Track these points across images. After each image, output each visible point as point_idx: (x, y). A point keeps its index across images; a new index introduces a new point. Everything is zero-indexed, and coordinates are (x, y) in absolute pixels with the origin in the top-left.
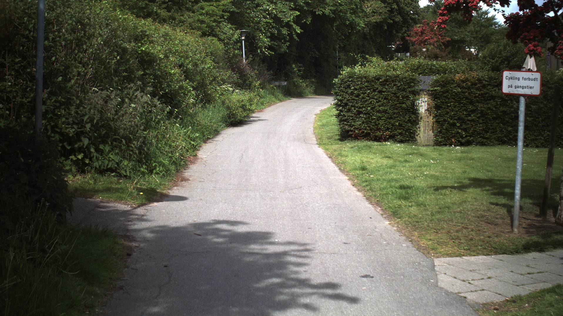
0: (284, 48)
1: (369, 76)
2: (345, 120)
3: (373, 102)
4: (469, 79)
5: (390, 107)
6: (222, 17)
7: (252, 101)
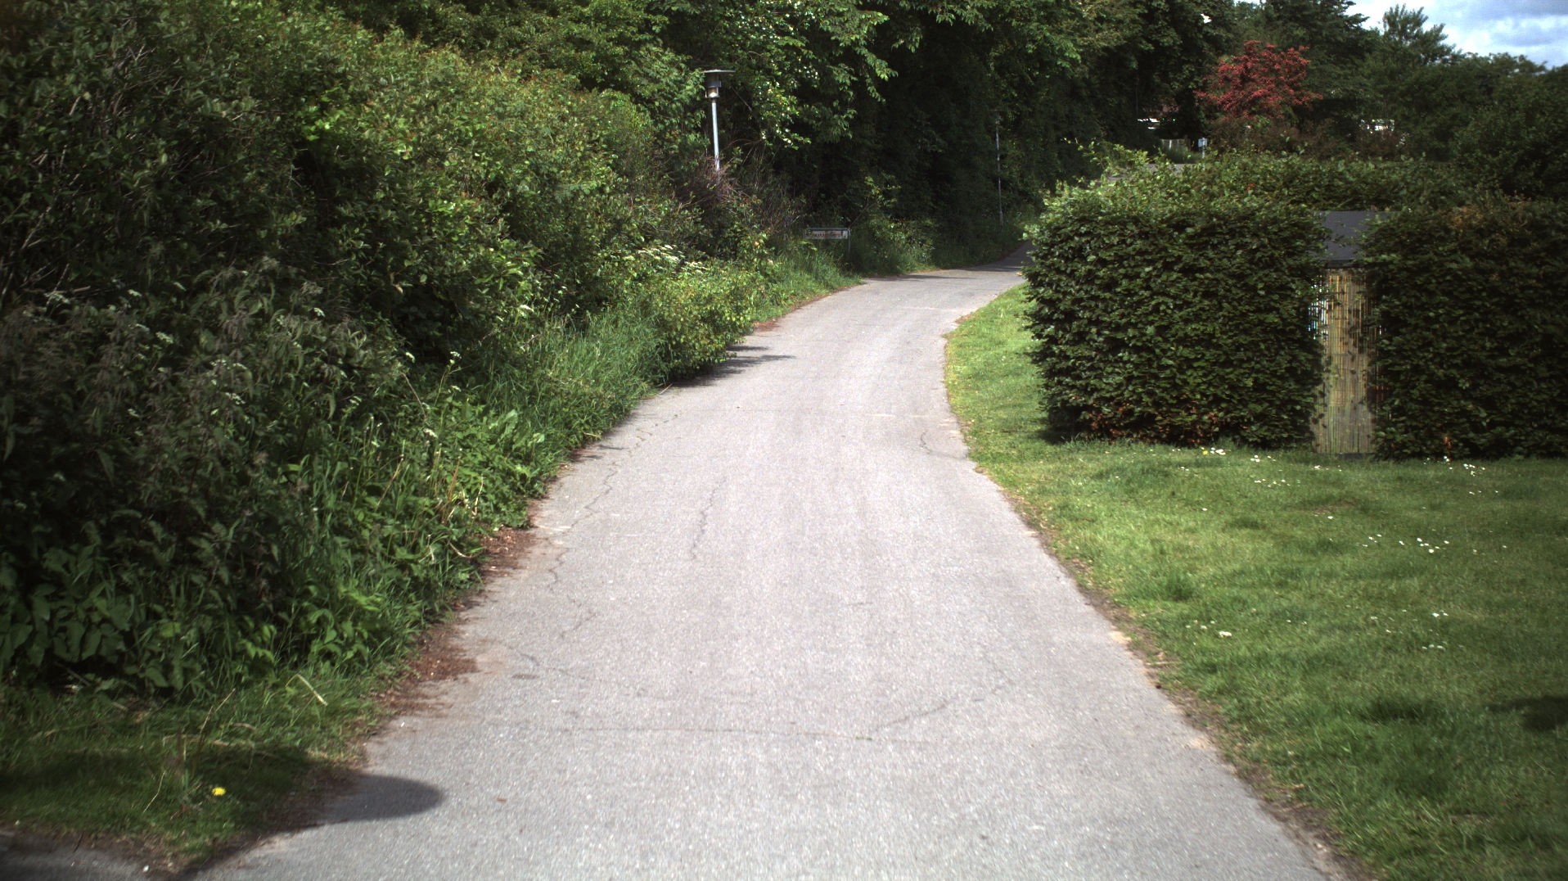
0: (841, 125)
1: (1148, 214)
2: (1066, 372)
3: (1162, 307)
4: (1501, 223)
5: (1224, 325)
6: (646, 26)
7: (742, 298)
